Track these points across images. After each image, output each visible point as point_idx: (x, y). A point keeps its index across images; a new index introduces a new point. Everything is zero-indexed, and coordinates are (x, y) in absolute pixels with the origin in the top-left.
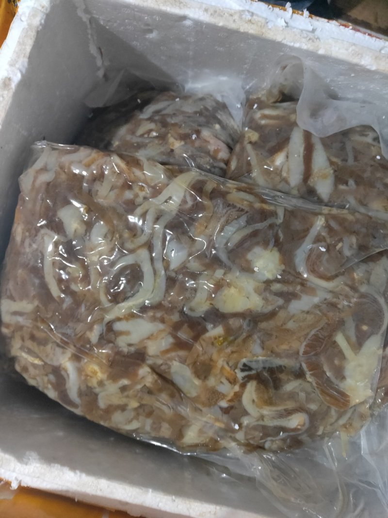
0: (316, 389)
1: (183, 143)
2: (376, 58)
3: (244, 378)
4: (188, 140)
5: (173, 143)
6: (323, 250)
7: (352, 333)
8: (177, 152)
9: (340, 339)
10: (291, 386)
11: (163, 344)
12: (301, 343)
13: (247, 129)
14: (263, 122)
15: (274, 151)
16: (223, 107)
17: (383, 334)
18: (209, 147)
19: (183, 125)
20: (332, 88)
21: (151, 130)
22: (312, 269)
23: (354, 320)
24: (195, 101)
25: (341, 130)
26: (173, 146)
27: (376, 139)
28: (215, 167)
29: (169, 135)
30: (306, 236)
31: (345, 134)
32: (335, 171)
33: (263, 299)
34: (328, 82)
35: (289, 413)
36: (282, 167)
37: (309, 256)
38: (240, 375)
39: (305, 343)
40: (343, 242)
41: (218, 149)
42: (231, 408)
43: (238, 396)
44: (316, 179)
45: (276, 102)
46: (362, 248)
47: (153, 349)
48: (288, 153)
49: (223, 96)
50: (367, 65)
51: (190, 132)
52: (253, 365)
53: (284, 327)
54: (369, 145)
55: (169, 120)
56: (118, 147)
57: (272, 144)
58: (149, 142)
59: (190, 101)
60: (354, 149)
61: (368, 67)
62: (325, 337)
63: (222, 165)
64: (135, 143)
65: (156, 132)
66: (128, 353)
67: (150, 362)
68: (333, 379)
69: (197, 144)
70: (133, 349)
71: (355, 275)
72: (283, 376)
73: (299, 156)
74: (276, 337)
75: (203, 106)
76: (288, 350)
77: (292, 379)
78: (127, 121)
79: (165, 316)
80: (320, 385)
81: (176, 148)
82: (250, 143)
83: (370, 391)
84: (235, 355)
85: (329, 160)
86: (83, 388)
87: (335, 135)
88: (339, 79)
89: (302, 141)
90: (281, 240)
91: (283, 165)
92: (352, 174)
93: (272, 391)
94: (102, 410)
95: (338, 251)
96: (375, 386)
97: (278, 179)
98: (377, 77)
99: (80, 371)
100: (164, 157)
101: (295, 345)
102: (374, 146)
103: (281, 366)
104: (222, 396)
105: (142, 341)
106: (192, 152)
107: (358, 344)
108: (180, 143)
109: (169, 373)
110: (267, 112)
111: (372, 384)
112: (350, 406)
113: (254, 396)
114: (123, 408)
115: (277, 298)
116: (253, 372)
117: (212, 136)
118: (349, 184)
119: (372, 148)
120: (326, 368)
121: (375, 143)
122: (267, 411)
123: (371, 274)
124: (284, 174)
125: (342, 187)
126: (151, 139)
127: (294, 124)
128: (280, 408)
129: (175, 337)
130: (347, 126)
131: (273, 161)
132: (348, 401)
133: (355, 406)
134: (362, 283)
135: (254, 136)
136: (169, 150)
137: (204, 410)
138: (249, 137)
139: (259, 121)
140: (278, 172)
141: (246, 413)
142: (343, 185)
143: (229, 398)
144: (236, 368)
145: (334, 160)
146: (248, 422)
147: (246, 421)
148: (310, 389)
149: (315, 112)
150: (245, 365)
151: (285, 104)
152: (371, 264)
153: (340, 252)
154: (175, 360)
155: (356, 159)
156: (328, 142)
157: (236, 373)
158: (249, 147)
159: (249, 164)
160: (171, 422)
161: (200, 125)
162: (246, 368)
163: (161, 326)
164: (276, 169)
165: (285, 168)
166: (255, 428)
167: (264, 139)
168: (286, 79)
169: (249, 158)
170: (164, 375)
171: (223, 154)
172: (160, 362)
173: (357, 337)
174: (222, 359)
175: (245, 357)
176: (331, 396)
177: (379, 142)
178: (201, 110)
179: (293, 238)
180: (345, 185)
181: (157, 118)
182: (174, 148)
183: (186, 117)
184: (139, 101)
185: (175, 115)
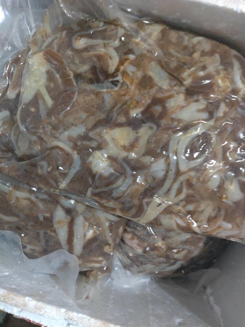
0: (67, 66)
1: (156, 245)
2: (26, 305)
3: (117, 76)
4: (152, 247)
5: (163, 245)
6: (61, 168)
7: (42, 107)
8: (160, 239)
9: (50, 102)
10: (84, 68)
11: (172, 102)
12: (76, 100)
13: (112, 254)
14: (100, 259)
15: (94, 239)
16: (126, 267)
17: (20, 105)
18: (138, 242)
19: (155, 256)
20: (54, 281)
21: (177, 253)
22: (69, 156)
23: (41, 116)
24: (145, 271)
25: (48, 255)
26: (163, 243)
27: (24, 247)
28: (134, 228)
29: (165, 250)
30: (73, 178)
31: (46, 252)
32: (52, 226)
33: (102, 137)
34: (57, 286)
35: (86, 49)
36: (88, 229)
37: (71, 165)
38: (119, 78)
39: (74, 100)
40: (47, 171)
41: (131, 240)
42: (126, 54)
43: (121, 63)
44: (66, 220)
45: (92, 271)
46: (34, 165)
47: (180, 99)
48: (84, 238)
49: (126, 274)
50: (32, 300)
51: (150, 252)
52: (110, 85)
53: (88, 114)
54: (29, 243)
55: (164, 260)
56: (200, 242)
57: (95, 244)
58: (179, 245)
59: (148, 271)
60: (39, 241)
61: (31, 299)
62: (60, 104)
63: (128, 229)
64: (188, 245)
65: (173, 252)
66: (199, 95)
67: (183, 88)
68: (55, 72)
69: (146, 244)
70: (195, 97)
71: (39, 148)
72: (90, 76)
73: (77, 236)
74: (93, 107)
75: (140, 268)
76: (86, 95)
77: (84, 74)
78: (193, 259)
79: (171, 123)
80: (64, 68)
81: (160, 241)
82: (109, 245)
83: (29, 63)
84: (123, 93)
85: (56, 234)
86: (230, 70)
87: (52, 251)
88: (50, 288)
89: (74, 246)
90: (90, 178)
91: (88, 230)
92: (41, 224)
93: (98, 65)
94: (218, 53)
95: (51, 165)
96: (26, 65)
97: (92, 220)
98: (24, 292)
99: (233, 82)
100: (169, 235)
101: (81, 100)
102: (26, 243)
103: (91, 84)
104: (133, 63)
105: (189, 104)
106: (150, 239)
107: (37, 97)
108: (158, 245)
109: (170, 80)
110: (98, 265)
111: (28, 67)
112: (43, 51)
113: (110, 62)
114: (203, 54)
115: (93, 137)
116: (110, 80)
117: (135, 248)
118: (43, 217)
119: (27, 241)
120: (60, 81)
121: (25, 244)
122: (102, 51)
123: (29, 147)
124: (87, 224)
125: (48, 215)
126: (177, 247)
127: (80, 257)
128: (92, 53)
129: (164, 107)
130: (44, 257)
131: (95, 232)
132: (44, 55)
133: (40, 51)
134: (35, 142)
135: (107, 249)
136: (165, 240)
137: (145, 52)
138: (110, 248)
139: (103, 259)
140: (91, 225)
141: (117, 49)
142: (47, 217)
143: (128, 62)
144: (122, 83)
145: (53, 234)
146: (115, 43)
147: (117, 43)
148: (71, 65)
149: (66, 265)
150: (116, 85)
151: (85, 270)
152: (28, 153)
153: (49, 165)
154: (165, 90)
155: (38, 234)
156: (58, 246)
157: (123, 79)
158: (111, 241)
159: (111, 231)
160: (169, 42)
161: (143, 256)
162: (115, 83)
163: (174, 116)
164: (92, 227)
165: (86, 228)
166: (110, 38)
167: (101, 247)
168: (85, 287)
169: (111, 234)
170: (173, 78)
171: (128, 236)
172: (176, 88)
173: (38, 104)
174: (132, 90)
175: (116, 91)
176: (57, 60)
177: (22, 245)
178: (141, 266)
179: (82, 178)
180: (46, 217)
181: (173, 261)
182: (162, 241)
183: (152, 262)
184: (183, 272)
185: (160, 263)
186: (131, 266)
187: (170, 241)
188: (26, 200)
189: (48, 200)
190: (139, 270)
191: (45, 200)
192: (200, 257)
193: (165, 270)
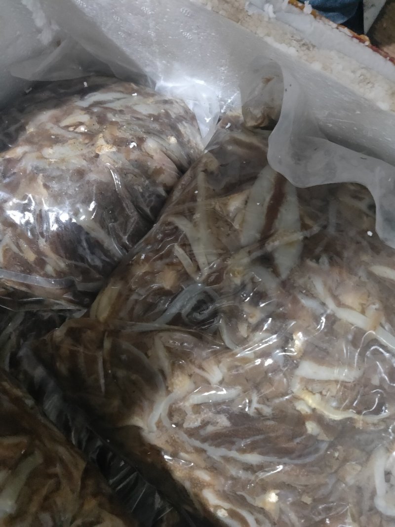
14: (230, 148)
21: (81, 124)
27: (372, 207)
32: (305, 238)
44: (277, 244)
54: (361, 213)
59: (151, 100)
60: (339, 213)
75: (164, 110)
85: (302, 220)
91: (237, 212)
102: (367, 216)
110: (239, 135)
118: (321, 260)
124: (236, 226)
125: (310, 263)
131: (227, 204)
135: (213, 164)
138: (206, 164)
140: (229, 220)
142: (312, 260)
145: (308, 221)
149: (300, 152)
155: (339, 228)
159: (194, 199)
164: (228, 215)
165: (239, 218)
169: (196, 192)
180: (314, 260)
181: (95, 110)
182: (100, 153)
183: (135, 118)
184: (85, 84)
185: (121, 112)
186: (180, 119)
187: (85, 151)
188: (347, 304)
189: (302, 292)
190: (167, 106)
191: (307, 295)
192: (44, 105)
193: (118, 95)
